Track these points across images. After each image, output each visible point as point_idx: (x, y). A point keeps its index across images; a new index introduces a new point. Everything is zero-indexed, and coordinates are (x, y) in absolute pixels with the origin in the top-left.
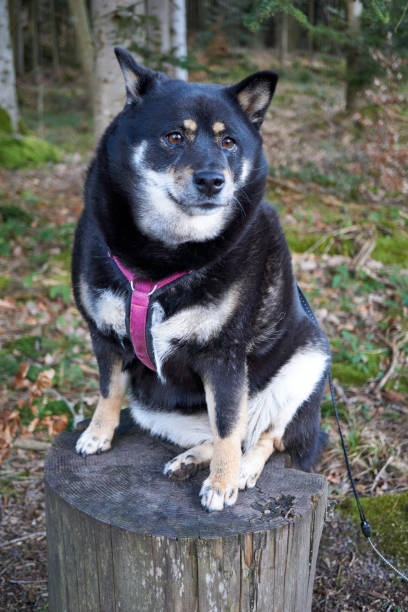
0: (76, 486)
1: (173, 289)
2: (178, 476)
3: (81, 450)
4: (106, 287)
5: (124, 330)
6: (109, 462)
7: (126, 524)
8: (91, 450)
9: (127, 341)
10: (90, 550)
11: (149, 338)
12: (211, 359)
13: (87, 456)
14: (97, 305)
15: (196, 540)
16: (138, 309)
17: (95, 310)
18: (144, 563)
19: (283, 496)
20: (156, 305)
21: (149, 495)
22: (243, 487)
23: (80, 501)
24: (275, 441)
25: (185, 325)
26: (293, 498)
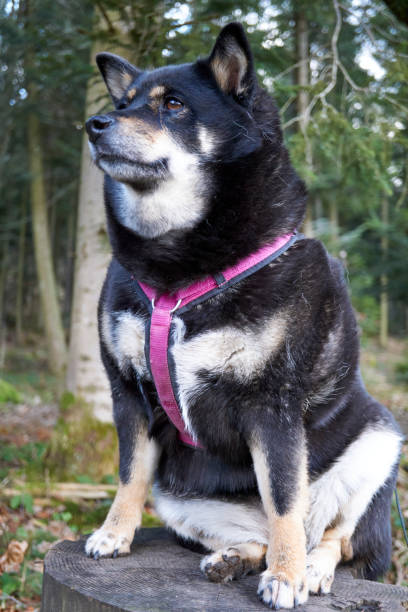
1: (200, 306)
2: (219, 571)
3: (92, 550)
4: (126, 309)
6: (130, 564)
8: (105, 551)
11: (172, 365)
12: (258, 407)
13: (99, 557)
17: (115, 342)
19: (365, 601)
20: (178, 321)
21: (190, 592)
22: (315, 590)
24: (342, 541)
26: (379, 603)
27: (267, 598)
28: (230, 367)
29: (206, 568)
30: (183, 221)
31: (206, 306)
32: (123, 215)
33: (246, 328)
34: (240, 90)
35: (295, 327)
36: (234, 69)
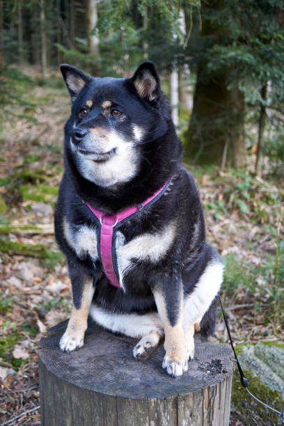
0: (76, 374)
1: (129, 222)
3: (65, 348)
4: (83, 223)
5: (96, 255)
6: (88, 354)
7: (126, 394)
8: (72, 348)
9: (99, 263)
10: (98, 418)
11: (115, 256)
12: (160, 273)
13: (70, 352)
14: (77, 237)
15: (177, 398)
16: (106, 237)
17: (75, 241)
18: (142, 420)
19: (213, 360)
20: (119, 233)
21: (129, 372)
22: (188, 358)
23: (85, 383)
25: (140, 247)
26: (219, 361)
27: (169, 371)
28: (148, 256)
29: (137, 356)
30: (125, 178)
31: (134, 222)
32: (83, 171)
33: (156, 233)
34: (152, 98)
35: (180, 229)
36: (148, 84)
